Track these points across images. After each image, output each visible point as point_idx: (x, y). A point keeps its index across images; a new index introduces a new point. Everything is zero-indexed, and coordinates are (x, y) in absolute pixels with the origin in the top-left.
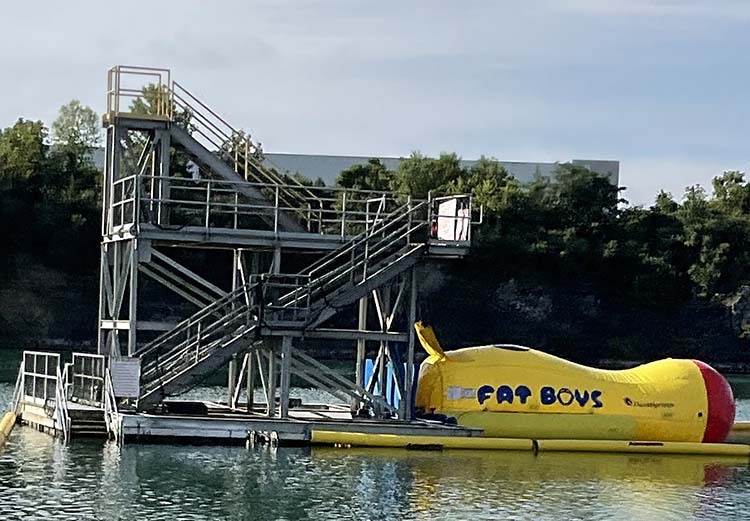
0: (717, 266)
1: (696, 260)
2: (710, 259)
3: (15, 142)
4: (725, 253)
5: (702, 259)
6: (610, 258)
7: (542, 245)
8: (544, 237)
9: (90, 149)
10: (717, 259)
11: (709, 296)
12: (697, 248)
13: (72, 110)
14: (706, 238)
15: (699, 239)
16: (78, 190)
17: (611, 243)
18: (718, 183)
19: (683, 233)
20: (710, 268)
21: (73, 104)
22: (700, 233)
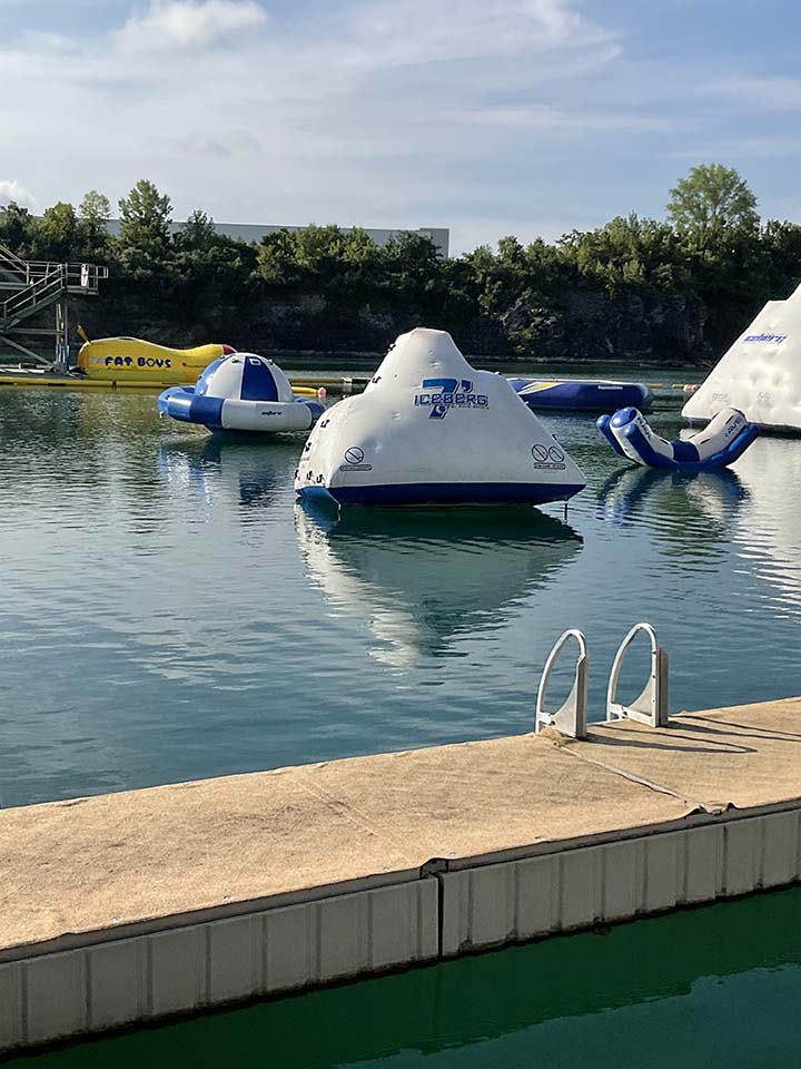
0: (495, 295)
1: (483, 292)
2: (491, 291)
3: (54, 218)
4: (499, 288)
5: (486, 291)
6: (430, 291)
7: (387, 283)
8: (389, 278)
9: (104, 221)
10: (494, 291)
11: (490, 314)
12: (484, 284)
13: (92, 196)
14: (489, 278)
15: (484, 278)
16: (93, 248)
17: (431, 282)
18: (502, 243)
19: (475, 275)
20: (491, 297)
21: (92, 193)
22: (485, 276)
